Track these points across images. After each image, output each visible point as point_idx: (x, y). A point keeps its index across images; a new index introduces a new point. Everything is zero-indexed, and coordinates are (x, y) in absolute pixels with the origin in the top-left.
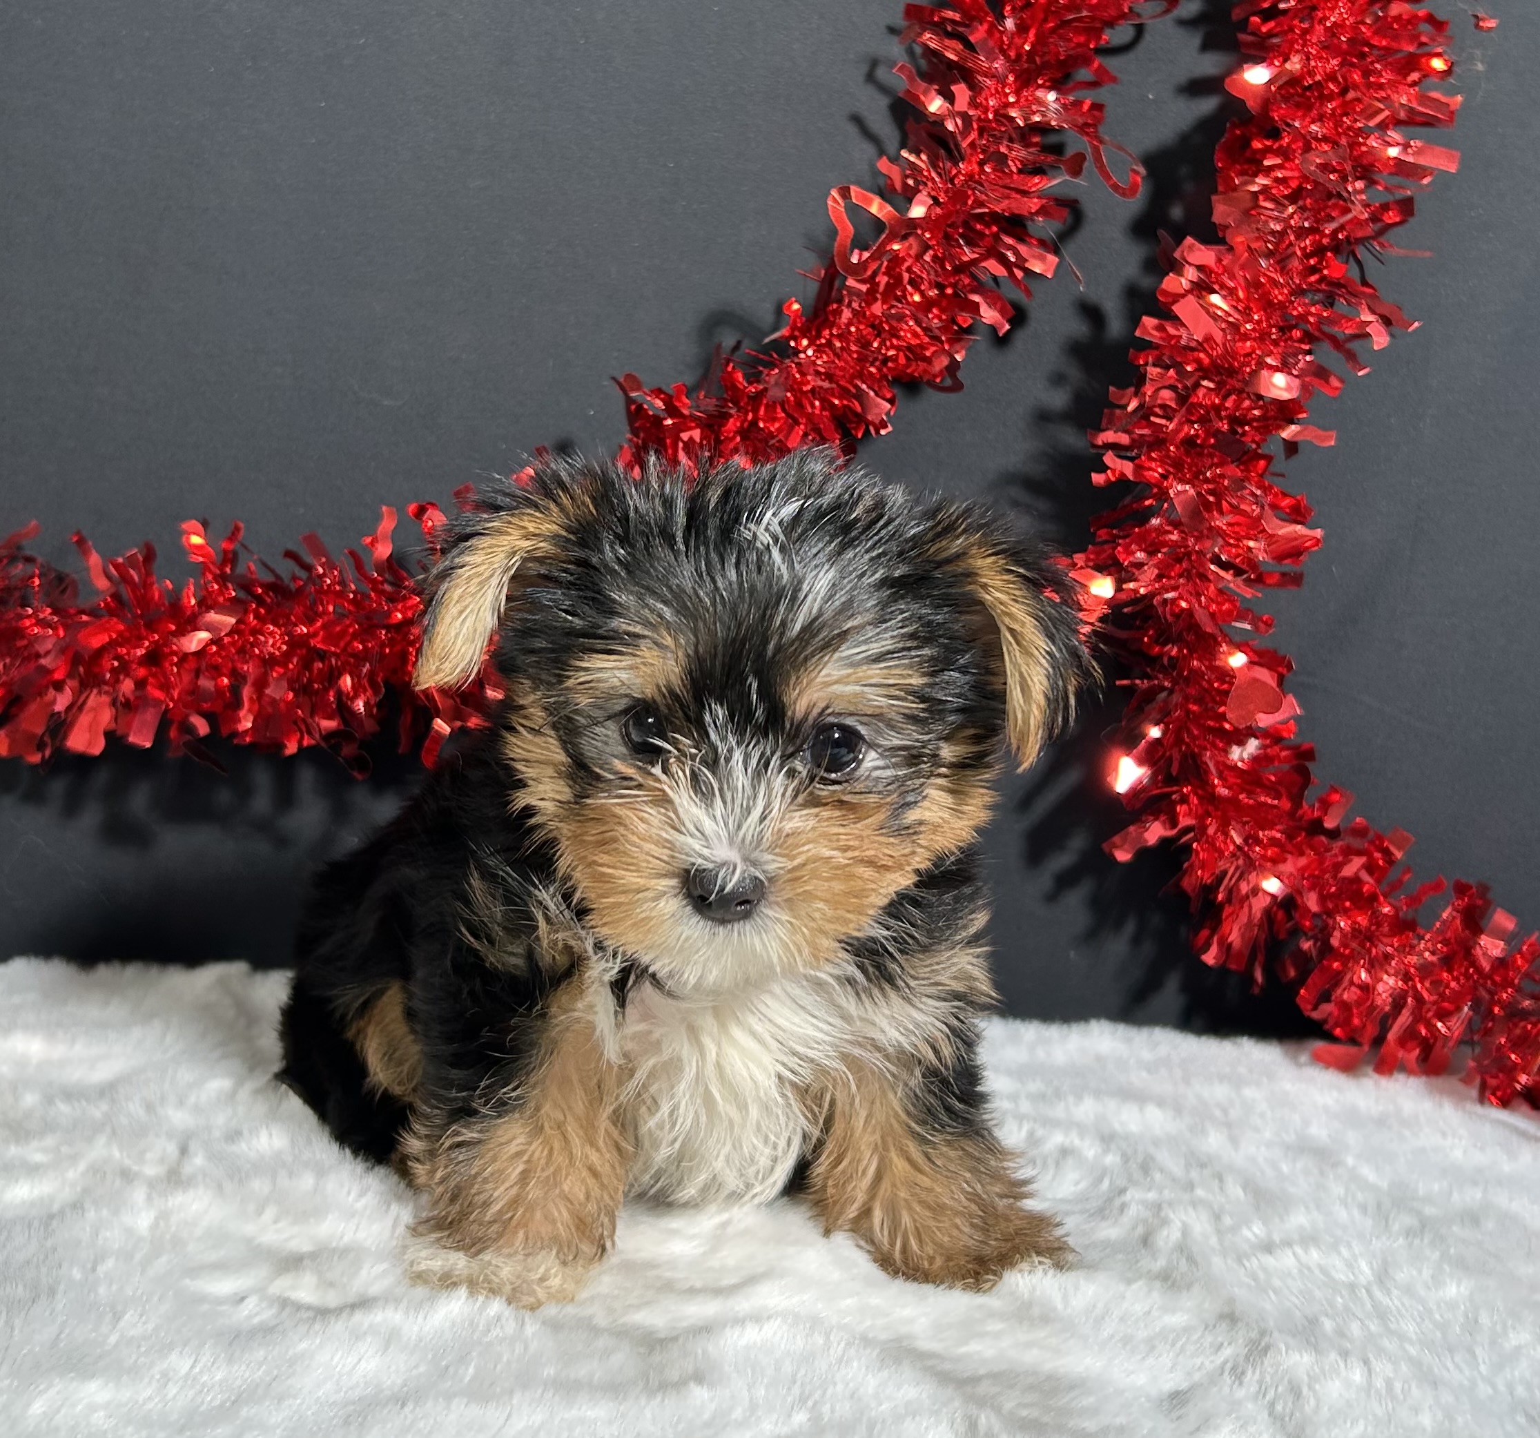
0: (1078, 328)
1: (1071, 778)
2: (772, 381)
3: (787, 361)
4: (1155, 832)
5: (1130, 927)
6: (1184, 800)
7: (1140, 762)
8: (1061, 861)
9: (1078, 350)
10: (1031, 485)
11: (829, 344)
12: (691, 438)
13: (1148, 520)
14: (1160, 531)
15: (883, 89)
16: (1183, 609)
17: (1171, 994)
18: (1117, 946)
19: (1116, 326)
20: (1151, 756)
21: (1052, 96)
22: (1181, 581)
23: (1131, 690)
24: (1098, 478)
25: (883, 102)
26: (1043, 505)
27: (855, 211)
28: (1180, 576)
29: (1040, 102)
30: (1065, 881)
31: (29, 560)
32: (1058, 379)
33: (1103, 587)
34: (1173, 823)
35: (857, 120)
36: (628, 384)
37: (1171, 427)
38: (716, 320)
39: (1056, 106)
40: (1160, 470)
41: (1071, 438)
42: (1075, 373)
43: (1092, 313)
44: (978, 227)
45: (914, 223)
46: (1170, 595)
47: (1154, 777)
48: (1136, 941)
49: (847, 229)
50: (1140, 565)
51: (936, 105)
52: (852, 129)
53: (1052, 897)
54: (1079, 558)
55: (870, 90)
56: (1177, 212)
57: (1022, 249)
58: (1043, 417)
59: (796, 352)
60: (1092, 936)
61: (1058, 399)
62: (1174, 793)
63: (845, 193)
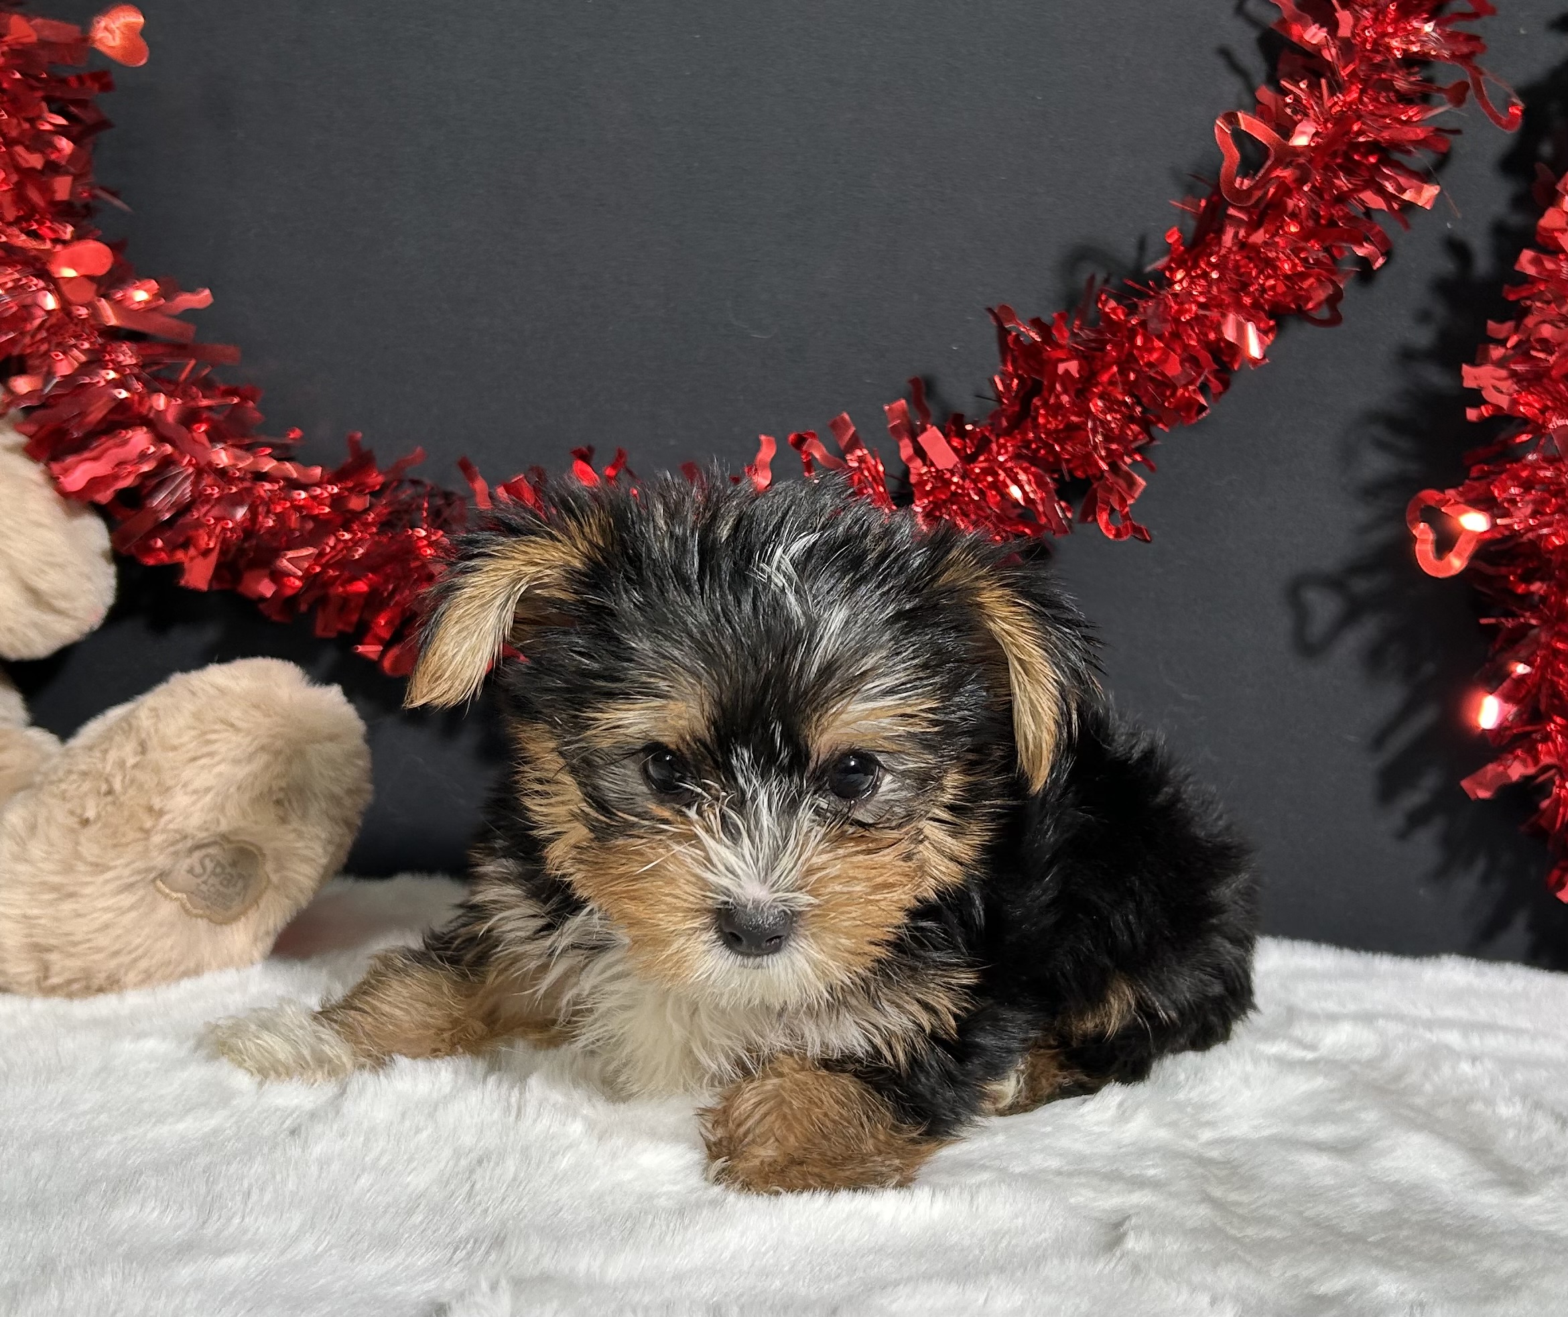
0: (1446, 265)
1: (1426, 717)
2: (1150, 311)
3: (1163, 292)
4: (1517, 771)
5: (1480, 865)
6: (1547, 737)
7: (1507, 698)
8: (1414, 799)
9: (1443, 288)
10: (1393, 423)
11: (1205, 275)
12: (1067, 372)
13: (1524, 457)
14: (1535, 467)
15: (1253, 22)
16: (1556, 547)
17: (1518, 931)
18: (1467, 884)
19: (1483, 264)
20: (1515, 693)
21: (1428, 28)
22: (1557, 517)
23: (1494, 630)
24: (1472, 414)
25: (1253, 34)
26: (1404, 443)
27: (1240, 137)
28: (1553, 513)
29: (1417, 31)
30: (1417, 819)
31: (415, 483)
32: (1424, 317)
33: (1475, 522)
34: (1536, 761)
35: (1225, 53)
36: (1001, 316)
37: (1552, 359)
38: (1080, 255)
39: (1434, 34)
40: (1537, 405)
41: (1435, 377)
42: (1440, 310)
43: (1458, 249)
44: (1356, 157)
45: (1297, 152)
46: (1545, 531)
47: (1519, 715)
48: (1486, 879)
49: (1232, 155)
50: (1513, 501)
51: (1315, 34)
52: (1220, 63)
53: (1403, 835)
54: (1450, 493)
55: (1240, 23)
56: (1546, 149)
57: (1402, 180)
58: (1408, 355)
59: (1171, 283)
60: (1441, 874)
61: (1423, 337)
62: (1535, 732)
63: (1231, 118)
